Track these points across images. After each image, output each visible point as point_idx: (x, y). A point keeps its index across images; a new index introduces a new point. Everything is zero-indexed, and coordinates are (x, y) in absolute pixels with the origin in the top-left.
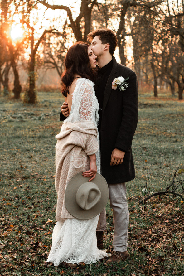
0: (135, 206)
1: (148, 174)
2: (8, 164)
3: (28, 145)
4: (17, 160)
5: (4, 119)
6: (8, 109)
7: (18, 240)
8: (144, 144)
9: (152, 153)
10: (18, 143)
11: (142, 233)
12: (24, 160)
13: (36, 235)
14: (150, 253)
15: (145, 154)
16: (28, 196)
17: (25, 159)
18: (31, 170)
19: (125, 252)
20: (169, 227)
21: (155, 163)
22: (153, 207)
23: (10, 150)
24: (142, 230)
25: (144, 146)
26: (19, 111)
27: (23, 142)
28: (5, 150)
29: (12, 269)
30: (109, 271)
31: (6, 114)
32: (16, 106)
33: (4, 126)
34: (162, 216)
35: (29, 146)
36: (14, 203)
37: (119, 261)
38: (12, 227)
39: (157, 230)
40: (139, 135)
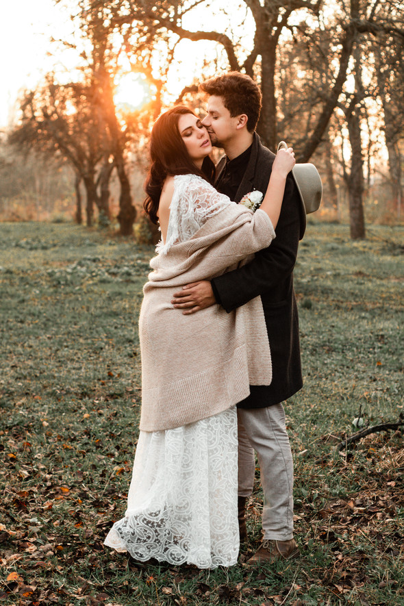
0: (331, 452)
1: (377, 390)
2: (83, 368)
3: (131, 330)
4: (103, 361)
5: (92, 277)
6: (103, 257)
7: (72, 517)
8: (382, 330)
9: (395, 347)
10: (112, 326)
11: (334, 507)
12: (119, 362)
13: (112, 508)
14: (342, 545)
15: (379, 350)
16: (111, 433)
17: (119, 359)
18: (130, 381)
19: (287, 541)
20: (393, 495)
21: (397, 368)
22: (369, 456)
23: (93, 341)
24: (335, 500)
25: (381, 333)
26: (127, 260)
27: (122, 325)
28: (81, 340)
29: (51, 571)
30: (248, 579)
31: (96, 267)
32: (121, 250)
33: (88, 292)
34: (381, 473)
35: (133, 333)
36: (78, 446)
37: (273, 560)
38: (66, 493)
39: (366, 501)
40: (376, 311)
